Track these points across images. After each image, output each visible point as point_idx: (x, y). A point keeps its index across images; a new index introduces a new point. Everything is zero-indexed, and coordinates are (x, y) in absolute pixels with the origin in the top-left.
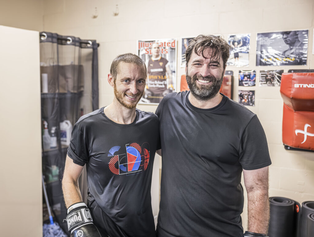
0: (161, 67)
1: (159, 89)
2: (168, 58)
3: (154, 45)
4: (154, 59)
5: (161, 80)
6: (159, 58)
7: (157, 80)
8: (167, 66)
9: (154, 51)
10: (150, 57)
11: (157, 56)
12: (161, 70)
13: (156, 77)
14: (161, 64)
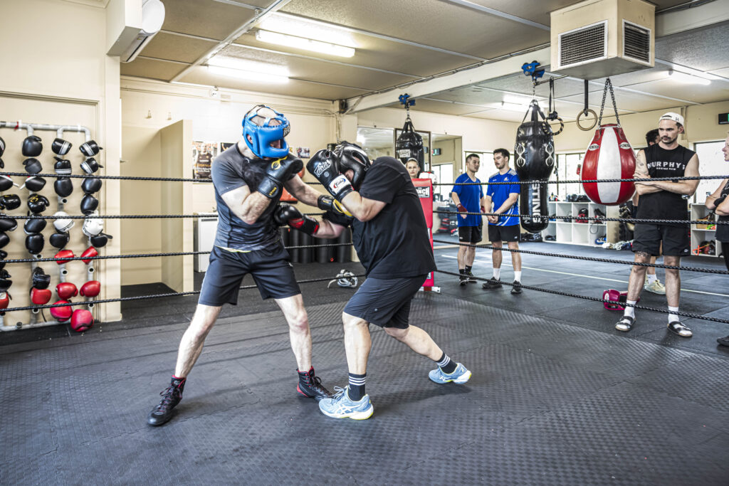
0: (206, 159)
1: (206, 173)
2: (212, 153)
3: (203, 145)
4: (202, 153)
5: (207, 168)
6: (206, 153)
7: (205, 167)
8: (211, 159)
9: (202, 149)
10: (200, 152)
11: (205, 152)
12: (208, 161)
13: (203, 165)
14: (207, 157)
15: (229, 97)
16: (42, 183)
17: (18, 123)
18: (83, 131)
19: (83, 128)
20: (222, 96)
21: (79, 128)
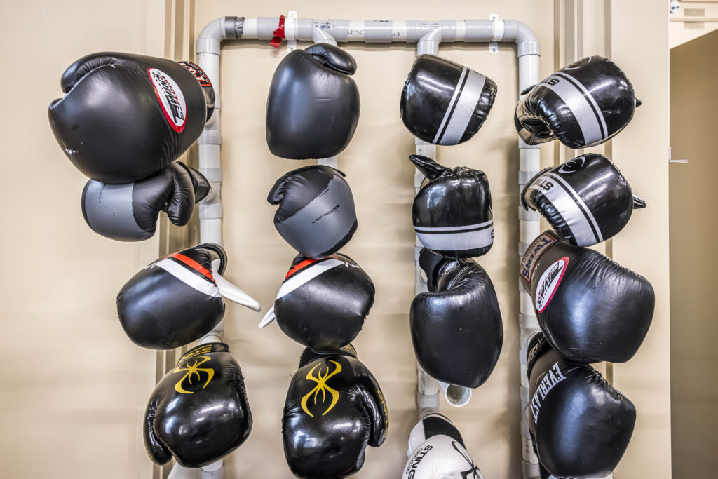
15: (701, 12)
16: (354, 304)
17: (282, 20)
18: (510, 43)
19: (513, 29)
20: (687, 12)
21: (499, 30)
